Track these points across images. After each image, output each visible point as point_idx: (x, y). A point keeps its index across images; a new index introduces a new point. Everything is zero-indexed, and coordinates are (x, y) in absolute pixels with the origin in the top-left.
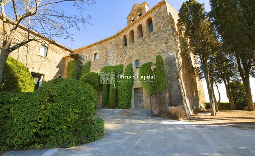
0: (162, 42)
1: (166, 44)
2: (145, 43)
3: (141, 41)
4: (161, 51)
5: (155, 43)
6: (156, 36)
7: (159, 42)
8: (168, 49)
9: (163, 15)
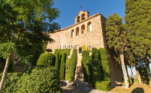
0: (96, 38)
1: (99, 40)
2: (86, 37)
3: (84, 36)
4: (96, 44)
5: (92, 38)
6: (93, 34)
7: (95, 38)
8: (100, 43)
9: (98, 22)
